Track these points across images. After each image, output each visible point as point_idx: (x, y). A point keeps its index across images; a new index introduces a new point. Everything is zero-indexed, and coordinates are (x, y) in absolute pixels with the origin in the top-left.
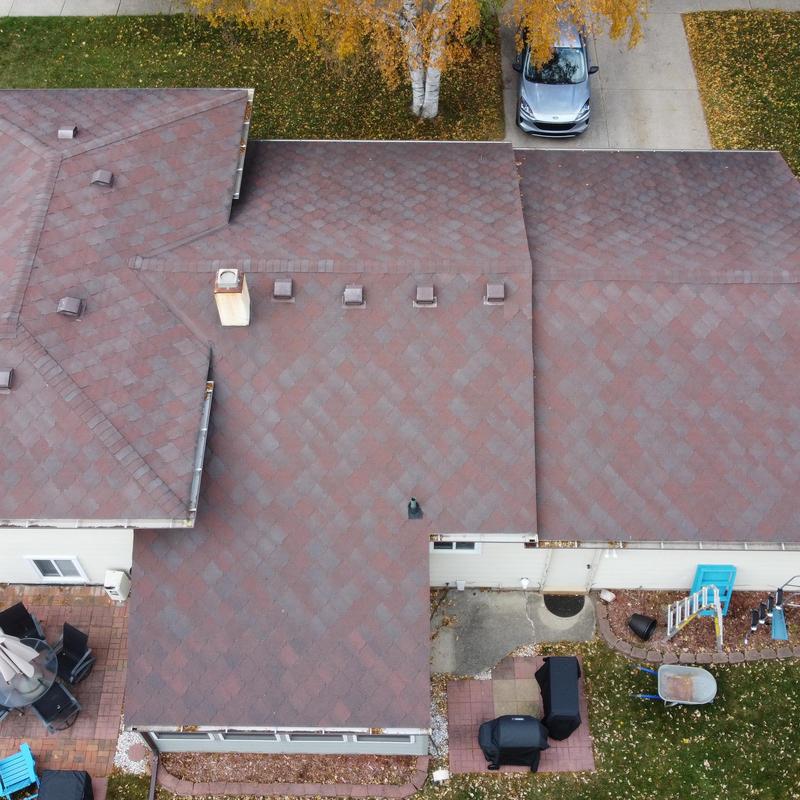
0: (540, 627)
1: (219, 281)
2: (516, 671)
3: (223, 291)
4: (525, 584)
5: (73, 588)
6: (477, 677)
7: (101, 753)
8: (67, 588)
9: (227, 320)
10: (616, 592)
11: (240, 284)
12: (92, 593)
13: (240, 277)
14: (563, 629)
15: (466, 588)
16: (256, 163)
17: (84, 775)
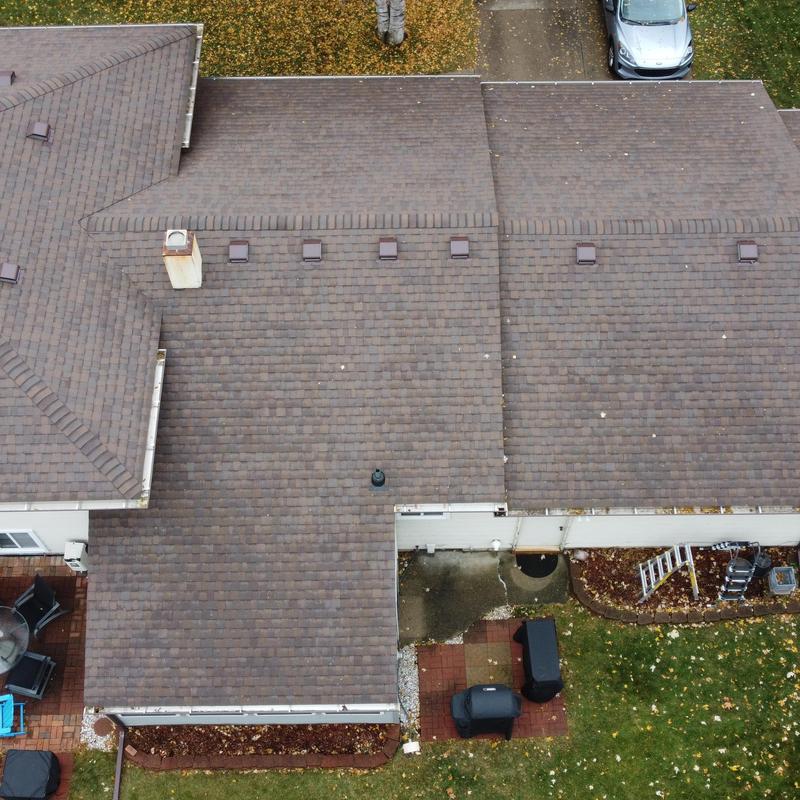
0: (512, 588)
1: (167, 243)
2: (489, 635)
3: (172, 253)
4: (497, 546)
5: (32, 558)
6: (448, 642)
7: (66, 729)
8: (27, 558)
9: (177, 282)
10: (589, 550)
11: (191, 246)
12: (52, 563)
13: (190, 238)
14: (536, 590)
15: (436, 550)
16: (209, 101)
17: (50, 755)
